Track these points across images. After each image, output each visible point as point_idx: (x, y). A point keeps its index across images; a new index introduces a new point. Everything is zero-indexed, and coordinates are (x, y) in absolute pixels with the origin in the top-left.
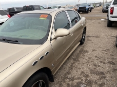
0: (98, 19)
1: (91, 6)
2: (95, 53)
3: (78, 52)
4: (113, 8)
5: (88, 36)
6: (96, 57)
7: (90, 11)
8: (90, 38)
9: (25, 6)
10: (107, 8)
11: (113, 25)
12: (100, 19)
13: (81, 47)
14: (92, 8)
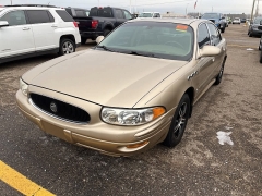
0: (240, 48)
1: (225, 21)
2: (241, 98)
5: (226, 74)
8: (229, 77)
13: (215, 88)
14: (225, 25)
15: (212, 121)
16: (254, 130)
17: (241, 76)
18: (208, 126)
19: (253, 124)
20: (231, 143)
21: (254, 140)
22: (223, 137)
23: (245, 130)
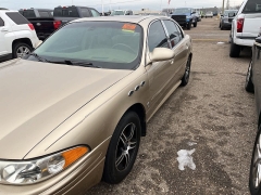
0: (211, 42)
1: (197, 15)
2: (208, 101)
3: (177, 97)
4: (242, 20)
5: (194, 73)
6: (211, 105)
7: (195, 25)
8: (197, 76)
9: (59, 8)
10: (230, 20)
11: (241, 53)
12: (215, 42)
13: (182, 91)
14: (198, 20)
15: (173, 136)
16: (221, 144)
17: (210, 74)
18: (168, 143)
19: (220, 135)
20: (194, 167)
21: (221, 160)
22: (184, 158)
23: (211, 145)
